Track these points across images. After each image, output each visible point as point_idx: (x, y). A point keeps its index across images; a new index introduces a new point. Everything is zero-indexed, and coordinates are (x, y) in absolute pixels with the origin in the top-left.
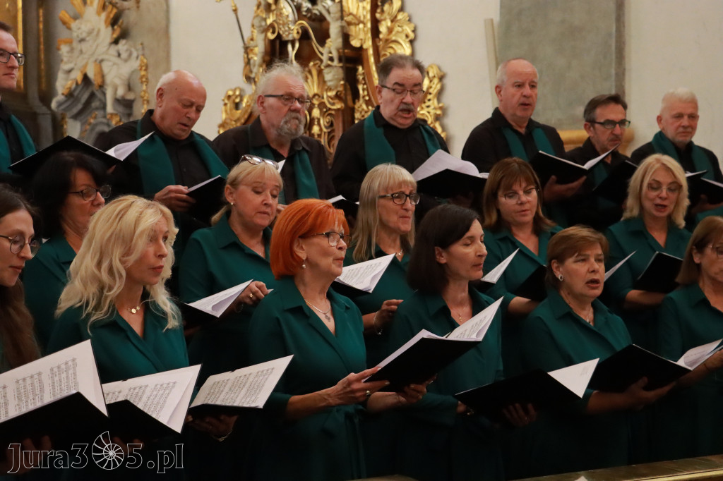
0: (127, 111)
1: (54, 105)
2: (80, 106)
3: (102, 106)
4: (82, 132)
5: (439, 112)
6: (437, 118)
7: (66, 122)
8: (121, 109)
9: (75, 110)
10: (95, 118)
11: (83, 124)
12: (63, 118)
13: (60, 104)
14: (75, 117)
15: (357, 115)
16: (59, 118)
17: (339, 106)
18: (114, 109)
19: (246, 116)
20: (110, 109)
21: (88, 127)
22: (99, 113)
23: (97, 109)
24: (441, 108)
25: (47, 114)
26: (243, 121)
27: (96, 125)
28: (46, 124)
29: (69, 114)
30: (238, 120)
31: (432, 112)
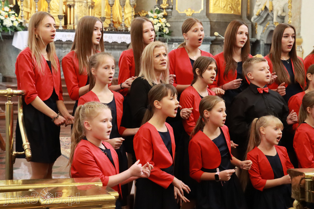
0: (282, 21)
1: (252, 20)
2: (263, 20)
3: (272, 19)
4: (264, 30)
7: (257, 26)
8: (279, 20)
9: (261, 21)
10: (269, 24)
11: (264, 27)
12: (256, 25)
13: (255, 19)
14: (261, 24)
16: (254, 25)
18: (277, 20)
20: (275, 20)
21: (266, 28)
22: (271, 22)
23: (270, 20)
25: (250, 23)
27: (269, 27)
29: (258, 23)
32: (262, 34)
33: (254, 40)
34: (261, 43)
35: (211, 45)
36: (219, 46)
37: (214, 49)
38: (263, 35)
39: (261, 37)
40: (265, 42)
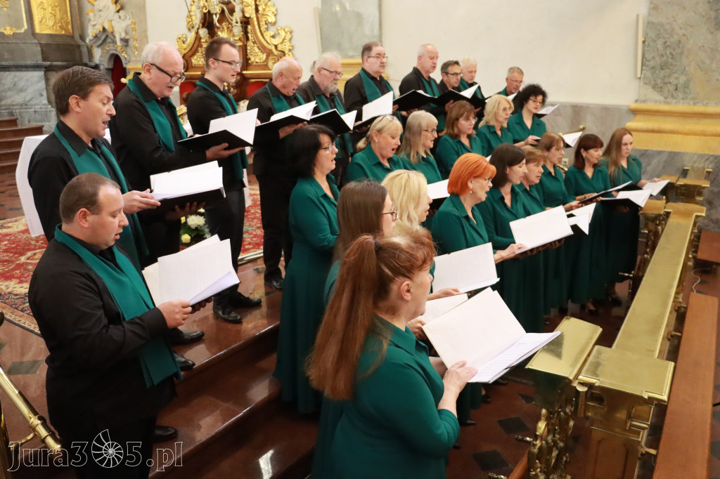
0: (126, 44)
1: (87, 41)
2: (100, 42)
4: (103, 53)
5: (291, 48)
6: (290, 50)
7: (93, 49)
8: (124, 43)
9: (98, 43)
10: (108, 47)
11: (103, 50)
12: (92, 47)
13: (90, 41)
14: (98, 46)
15: (249, 48)
16: (90, 47)
17: (241, 44)
18: (121, 43)
19: (190, 47)
20: (117, 43)
21: (105, 51)
22: (112, 45)
23: (109, 42)
24: (292, 46)
25: (84, 45)
26: (188, 49)
27: (110, 50)
28: (84, 50)
29: (94, 46)
30: (185, 49)
31: (288, 48)
32: (100, 57)
33: (92, 64)
34: (102, 67)
35: (45, 72)
36: (54, 73)
37: (49, 76)
38: (102, 59)
39: (100, 60)
40: (107, 67)
